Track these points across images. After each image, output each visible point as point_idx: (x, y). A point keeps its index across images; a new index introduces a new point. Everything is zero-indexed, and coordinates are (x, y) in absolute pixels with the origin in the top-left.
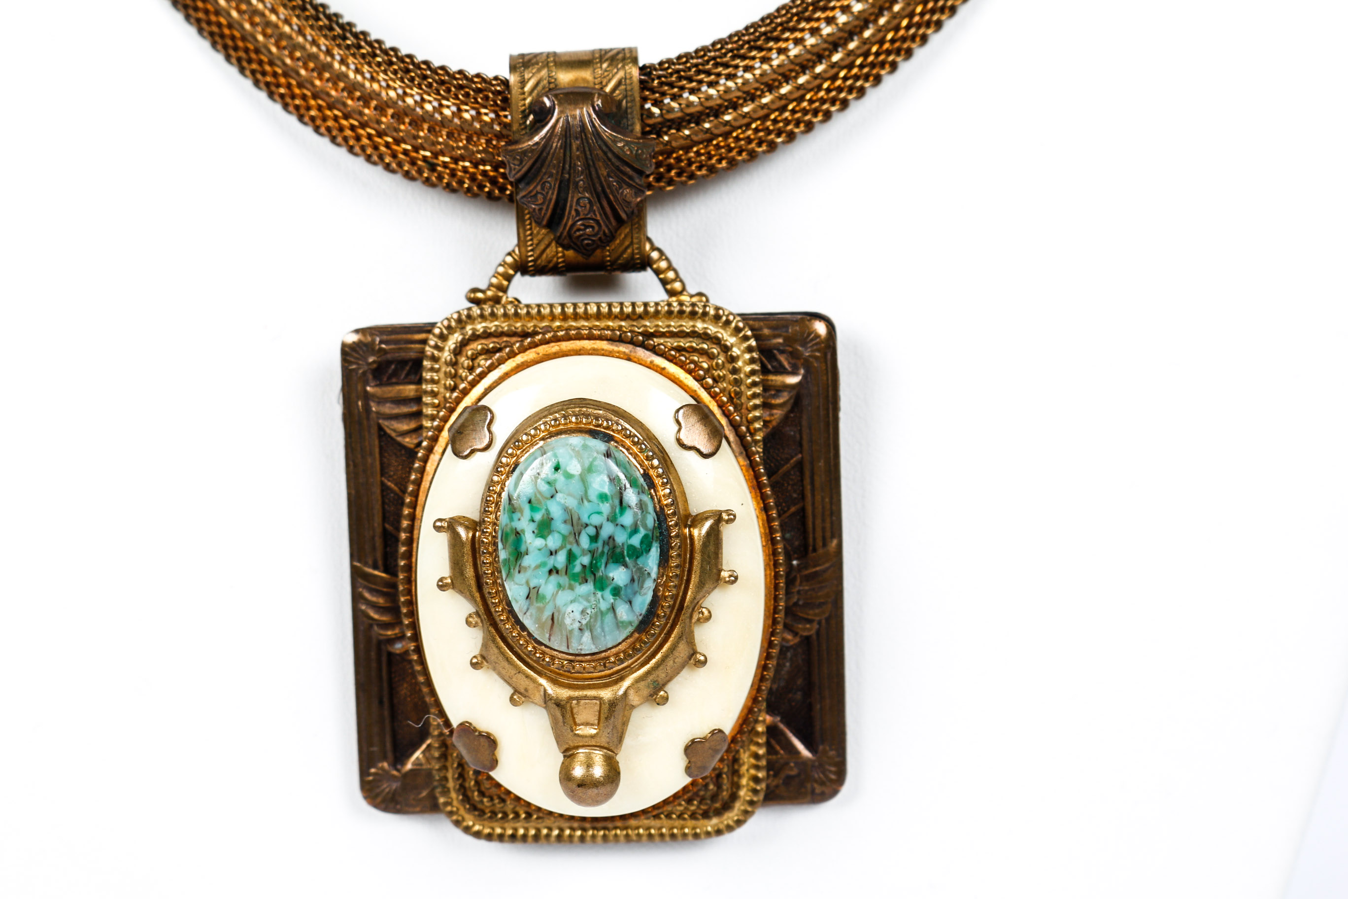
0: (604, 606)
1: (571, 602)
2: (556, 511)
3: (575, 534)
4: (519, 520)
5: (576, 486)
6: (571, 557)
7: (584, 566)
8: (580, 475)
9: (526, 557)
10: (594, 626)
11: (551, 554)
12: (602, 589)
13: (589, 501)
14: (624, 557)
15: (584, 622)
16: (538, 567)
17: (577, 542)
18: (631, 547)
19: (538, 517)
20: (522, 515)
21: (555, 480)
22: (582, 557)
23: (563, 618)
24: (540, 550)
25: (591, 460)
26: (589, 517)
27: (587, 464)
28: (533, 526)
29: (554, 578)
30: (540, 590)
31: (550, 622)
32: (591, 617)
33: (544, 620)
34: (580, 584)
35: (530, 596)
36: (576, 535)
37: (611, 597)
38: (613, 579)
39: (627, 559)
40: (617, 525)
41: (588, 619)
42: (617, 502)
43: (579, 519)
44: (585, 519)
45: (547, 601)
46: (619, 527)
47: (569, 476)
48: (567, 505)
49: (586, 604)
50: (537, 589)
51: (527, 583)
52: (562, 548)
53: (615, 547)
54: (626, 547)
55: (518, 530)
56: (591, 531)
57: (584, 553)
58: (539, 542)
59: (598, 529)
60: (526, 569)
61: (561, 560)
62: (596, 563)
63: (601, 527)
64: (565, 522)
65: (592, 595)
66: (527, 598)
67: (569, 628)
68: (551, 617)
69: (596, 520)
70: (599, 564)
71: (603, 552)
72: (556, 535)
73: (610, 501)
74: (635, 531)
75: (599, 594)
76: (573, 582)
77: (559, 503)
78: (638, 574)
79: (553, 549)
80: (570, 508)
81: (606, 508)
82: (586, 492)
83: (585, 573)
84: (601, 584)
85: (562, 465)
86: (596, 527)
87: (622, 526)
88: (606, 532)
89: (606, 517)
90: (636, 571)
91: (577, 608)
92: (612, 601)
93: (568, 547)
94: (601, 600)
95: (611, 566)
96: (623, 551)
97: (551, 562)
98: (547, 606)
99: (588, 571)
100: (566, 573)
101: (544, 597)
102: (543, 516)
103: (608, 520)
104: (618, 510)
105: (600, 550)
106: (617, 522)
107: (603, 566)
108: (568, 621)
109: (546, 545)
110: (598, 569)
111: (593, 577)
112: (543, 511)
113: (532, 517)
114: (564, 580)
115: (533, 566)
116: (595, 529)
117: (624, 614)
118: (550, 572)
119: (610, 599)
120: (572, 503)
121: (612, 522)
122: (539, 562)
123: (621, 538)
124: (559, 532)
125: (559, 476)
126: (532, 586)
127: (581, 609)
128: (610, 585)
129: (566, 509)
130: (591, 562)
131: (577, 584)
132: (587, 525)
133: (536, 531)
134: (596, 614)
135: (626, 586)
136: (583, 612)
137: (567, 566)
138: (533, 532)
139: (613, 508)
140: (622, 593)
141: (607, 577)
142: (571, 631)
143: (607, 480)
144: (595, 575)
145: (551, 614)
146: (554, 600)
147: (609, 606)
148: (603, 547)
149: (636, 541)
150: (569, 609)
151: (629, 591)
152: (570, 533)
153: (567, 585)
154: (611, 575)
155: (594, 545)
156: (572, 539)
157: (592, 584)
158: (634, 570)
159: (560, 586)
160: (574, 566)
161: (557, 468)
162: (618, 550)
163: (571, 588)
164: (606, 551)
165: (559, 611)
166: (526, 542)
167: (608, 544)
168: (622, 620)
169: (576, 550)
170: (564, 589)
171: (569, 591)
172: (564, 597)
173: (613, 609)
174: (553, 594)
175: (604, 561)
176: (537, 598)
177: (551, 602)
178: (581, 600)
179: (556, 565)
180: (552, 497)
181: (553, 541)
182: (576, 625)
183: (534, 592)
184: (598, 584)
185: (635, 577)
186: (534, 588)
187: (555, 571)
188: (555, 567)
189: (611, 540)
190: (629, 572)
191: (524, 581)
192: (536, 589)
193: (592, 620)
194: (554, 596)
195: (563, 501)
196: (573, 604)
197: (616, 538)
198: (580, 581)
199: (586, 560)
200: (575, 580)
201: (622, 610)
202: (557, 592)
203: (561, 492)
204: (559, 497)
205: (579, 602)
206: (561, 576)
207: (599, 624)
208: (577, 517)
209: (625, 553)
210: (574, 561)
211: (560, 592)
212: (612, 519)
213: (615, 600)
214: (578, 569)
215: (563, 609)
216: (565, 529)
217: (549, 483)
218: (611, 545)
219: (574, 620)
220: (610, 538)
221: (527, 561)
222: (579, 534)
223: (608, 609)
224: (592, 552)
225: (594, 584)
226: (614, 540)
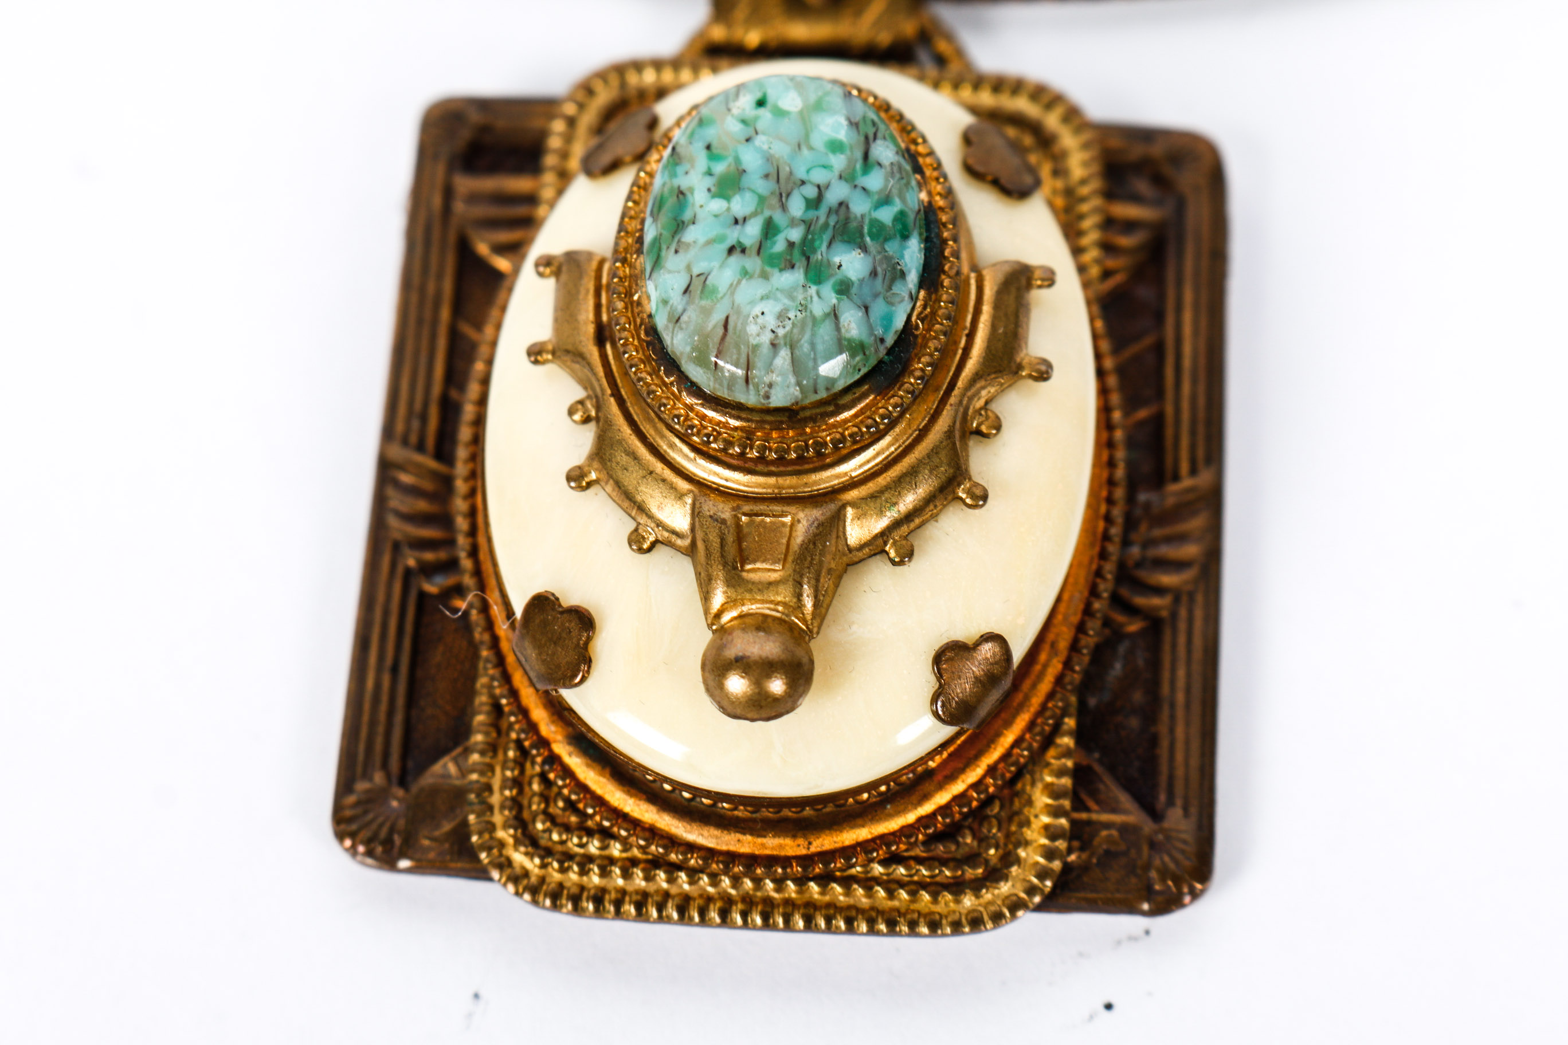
0: (818, 309)
1: (762, 298)
2: (751, 159)
3: (781, 195)
4: (687, 173)
5: (790, 129)
6: (769, 229)
7: (791, 245)
8: (801, 113)
9: (692, 227)
10: (799, 340)
11: (736, 222)
12: (818, 281)
13: (811, 148)
14: (862, 236)
15: (781, 332)
16: (710, 242)
17: (784, 208)
18: (875, 223)
19: (720, 168)
20: (693, 166)
21: (756, 118)
22: (789, 229)
23: (745, 324)
24: (716, 216)
25: (820, 93)
26: (808, 171)
27: (813, 98)
28: (709, 182)
29: (735, 260)
30: (710, 278)
31: (720, 331)
32: (793, 324)
33: (709, 329)
34: (781, 270)
35: (691, 288)
36: (782, 199)
37: (834, 295)
38: (840, 266)
39: (868, 239)
40: (855, 186)
41: (788, 328)
42: (859, 154)
43: (791, 173)
44: (800, 173)
45: (719, 296)
46: (859, 191)
47: (780, 113)
48: (772, 152)
49: (786, 301)
50: (704, 276)
51: (689, 268)
52: (755, 214)
53: (847, 220)
54: (867, 221)
55: (683, 188)
56: (811, 192)
57: (793, 223)
58: (718, 205)
59: (821, 190)
60: (688, 246)
61: (752, 232)
62: (813, 240)
63: (828, 186)
64: (767, 176)
65: (801, 290)
66: (686, 291)
67: (754, 341)
68: (722, 323)
69: (819, 176)
70: (817, 243)
71: (826, 225)
72: (748, 195)
73: (848, 152)
74: (885, 200)
75: (813, 289)
76: (768, 269)
77: (759, 150)
78: (885, 266)
79: (740, 216)
80: (777, 156)
81: (838, 162)
82: (807, 136)
83: (791, 255)
84: (817, 273)
85: (771, 99)
86: (819, 187)
87: (864, 189)
88: (833, 197)
89: (837, 174)
90: (881, 261)
91: (772, 308)
92: (834, 301)
93: (767, 213)
94: (815, 298)
95: (838, 246)
96: (862, 227)
97: (733, 235)
98: (718, 306)
99: (796, 253)
100: (759, 253)
101: (714, 290)
102: (729, 166)
103: (841, 177)
104: (859, 166)
105: (822, 220)
106: (856, 183)
107: (824, 248)
108: (752, 329)
109: (728, 209)
110: (814, 251)
111: (805, 263)
112: (730, 160)
113: (709, 169)
114: (753, 263)
115: (702, 240)
116: (816, 190)
117: (853, 325)
118: (731, 250)
119: (832, 298)
120: (781, 150)
121: (846, 180)
122: (712, 234)
123: (860, 207)
124: (754, 191)
125: (764, 113)
126: (696, 271)
127: (778, 308)
128: (832, 275)
129: (769, 159)
130: (804, 239)
131: (776, 271)
132: (803, 183)
133: (713, 189)
134: (803, 323)
135: (862, 281)
136: (782, 316)
137: (761, 243)
138: (709, 190)
139: (851, 162)
140: (854, 290)
141: (829, 264)
142: (756, 348)
143: (845, 123)
144: (808, 259)
145: (723, 317)
146: (733, 294)
147: (827, 310)
148: (828, 216)
149: (886, 215)
150: (757, 310)
151: (866, 290)
152: (772, 193)
153: (758, 271)
154: (837, 260)
155: (811, 214)
156: (774, 201)
157: (802, 271)
158: (878, 257)
159: (745, 273)
160: (774, 243)
161: (761, 103)
162: (853, 225)
163: (765, 276)
164: (832, 223)
165: (738, 312)
166: (693, 205)
167: (837, 212)
168: (848, 336)
169: (779, 218)
170: (751, 277)
171: (760, 280)
172: (749, 291)
173: (834, 314)
174: (731, 285)
175: (826, 237)
176: (702, 292)
177: (727, 296)
178: (779, 295)
179: (742, 240)
180: (747, 140)
181: (740, 205)
182: (766, 338)
183: (697, 284)
184: (812, 274)
185: (879, 269)
186: (699, 275)
187: (739, 249)
188: (739, 242)
189: (843, 208)
190: (869, 260)
191: (682, 266)
192: (702, 278)
193: (795, 331)
194: (733, 288)
195: (765, 147)
196: (764, 302)
197: (851, 206)
198: (782, 266)
199: (796, 234)
200: (772, 265)
201: (852, 319)
202: (739, 282)
203: (764, 134)
204: (760, 141)
205: (776, 299)
206: (750, 256)
207: (807, 336)
208: (788, 169)
209: (866, 230)
210: (775, 235)
211: (744, 282)
212: (847, 177)
213: (839, 300)
214: (779, 245)
215: (745, 310)
216: (763, 187)
217: (744, 122)
218: (842, 216)
219: (763, 328)
220: (841, 204)
221: (691, 235)
222: (788, 195)
223: (827, 315)
224: (808, 224)
225: (806, 273)
226: (847, 207)
